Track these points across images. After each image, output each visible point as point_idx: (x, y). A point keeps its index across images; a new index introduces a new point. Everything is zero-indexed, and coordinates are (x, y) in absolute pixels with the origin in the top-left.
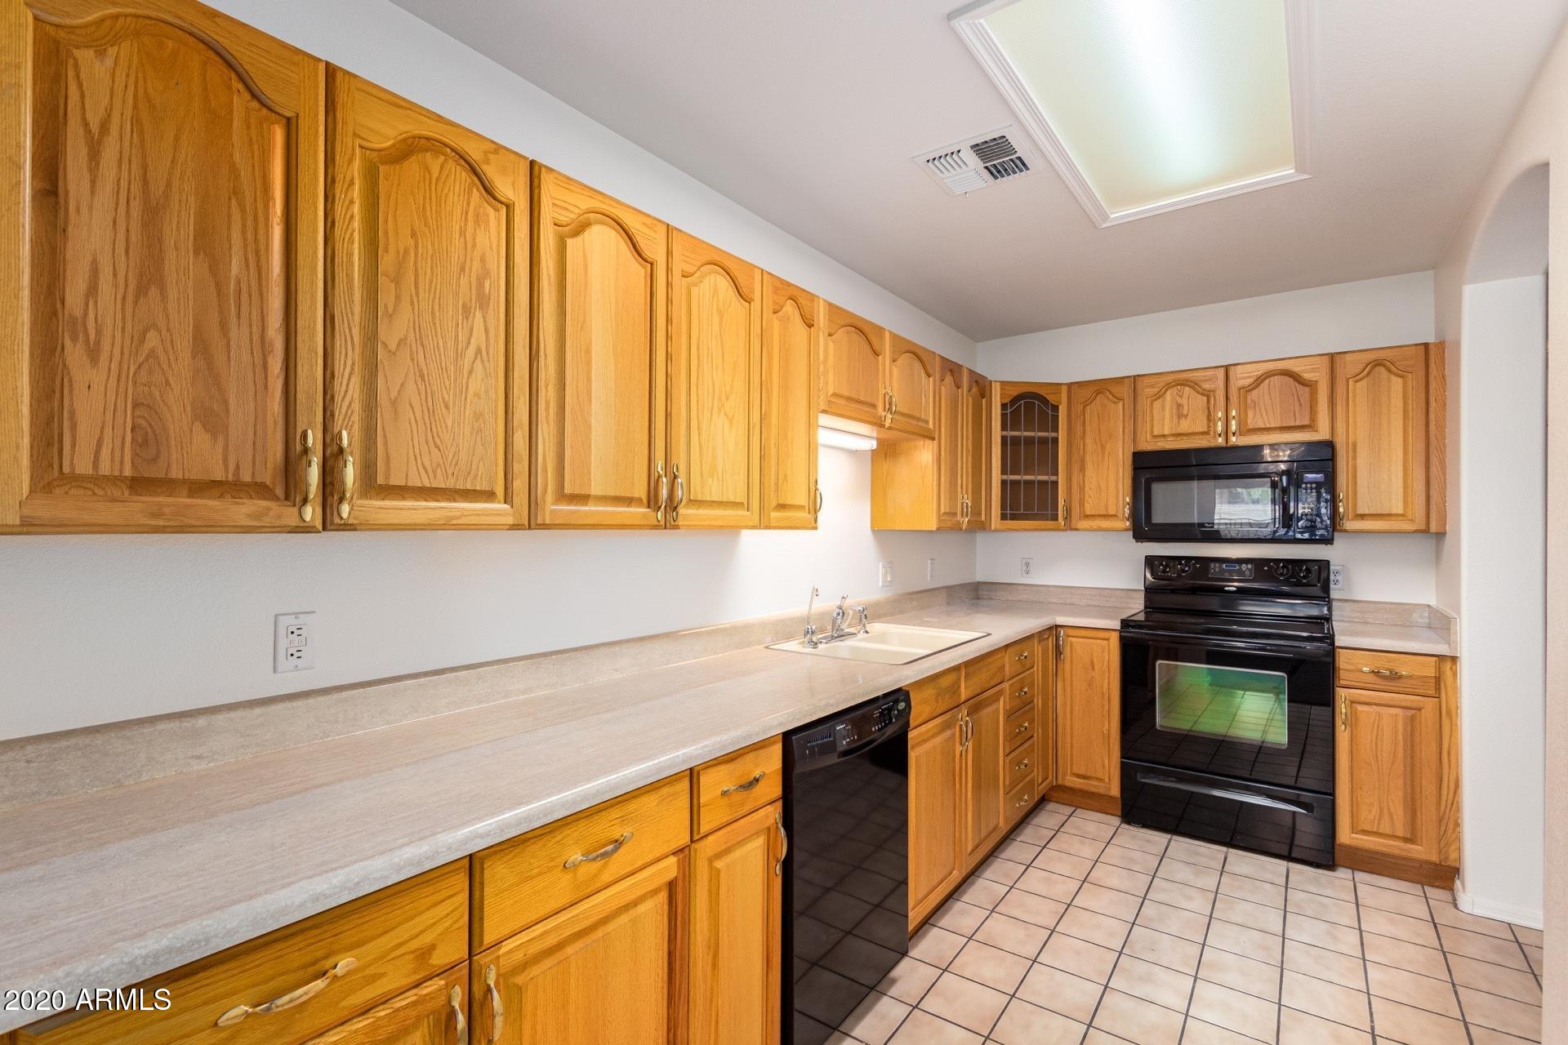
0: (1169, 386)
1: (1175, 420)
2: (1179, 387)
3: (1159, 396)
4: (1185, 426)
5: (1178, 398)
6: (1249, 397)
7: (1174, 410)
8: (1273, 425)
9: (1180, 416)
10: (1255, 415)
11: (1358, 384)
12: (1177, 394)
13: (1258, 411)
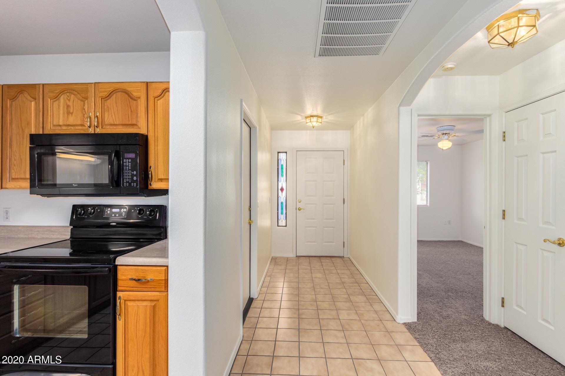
0: (62, 92)
1: (66, 115)
2: (68, 94)
3: (56, 98)
4: (72, 120)
5: (67, 101)
6: (105, 104)
7: (65, 109)
8: (118, 123)
9: (69, 113)
10: (109, 116)
11: (158, 101)
12: (67, 98)
13: (110, 113)
